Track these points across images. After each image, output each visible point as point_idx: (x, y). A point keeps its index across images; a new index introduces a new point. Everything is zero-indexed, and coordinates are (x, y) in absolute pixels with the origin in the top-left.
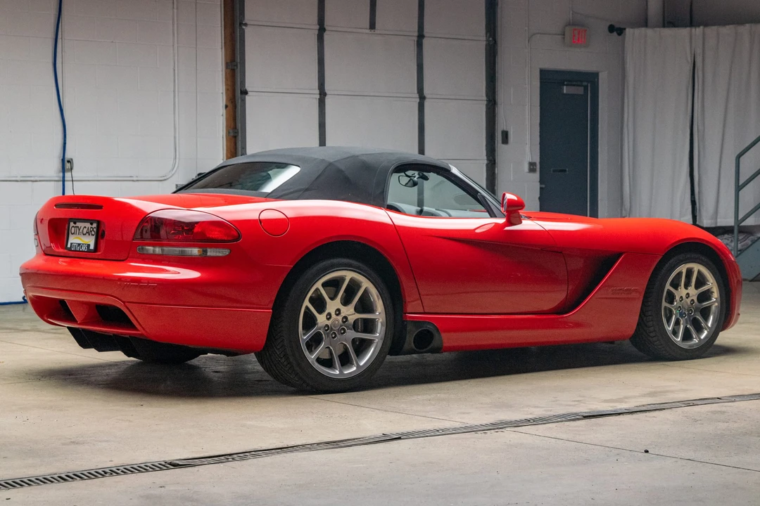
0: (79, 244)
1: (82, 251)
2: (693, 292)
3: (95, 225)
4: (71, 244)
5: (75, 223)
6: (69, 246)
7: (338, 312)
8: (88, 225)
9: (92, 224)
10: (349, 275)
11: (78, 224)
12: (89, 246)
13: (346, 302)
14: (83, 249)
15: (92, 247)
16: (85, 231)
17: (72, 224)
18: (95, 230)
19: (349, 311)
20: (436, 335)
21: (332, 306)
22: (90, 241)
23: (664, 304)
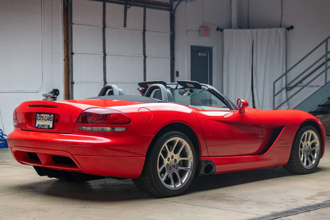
0: (43, 125)
1: (45, 129)
2: (310, 143)
3: (52, 116)
4: (38, 125)
5: (40, 114)
6: (37, 126)
7: (172, 157)
8: (48, 115)
9: (50, 115)
10: (178, 139)
11: (41, 115)
12: (49, 126)
13: (176, 152)
14: (46, 127)
15: (51, 126)
16: (46, 118)
17: (38, 115)
18: (52, 118)
19: (177, 157)
20: (214, 166)
21: (170, 154)
22: (50, 124)
23: (300, 149)
